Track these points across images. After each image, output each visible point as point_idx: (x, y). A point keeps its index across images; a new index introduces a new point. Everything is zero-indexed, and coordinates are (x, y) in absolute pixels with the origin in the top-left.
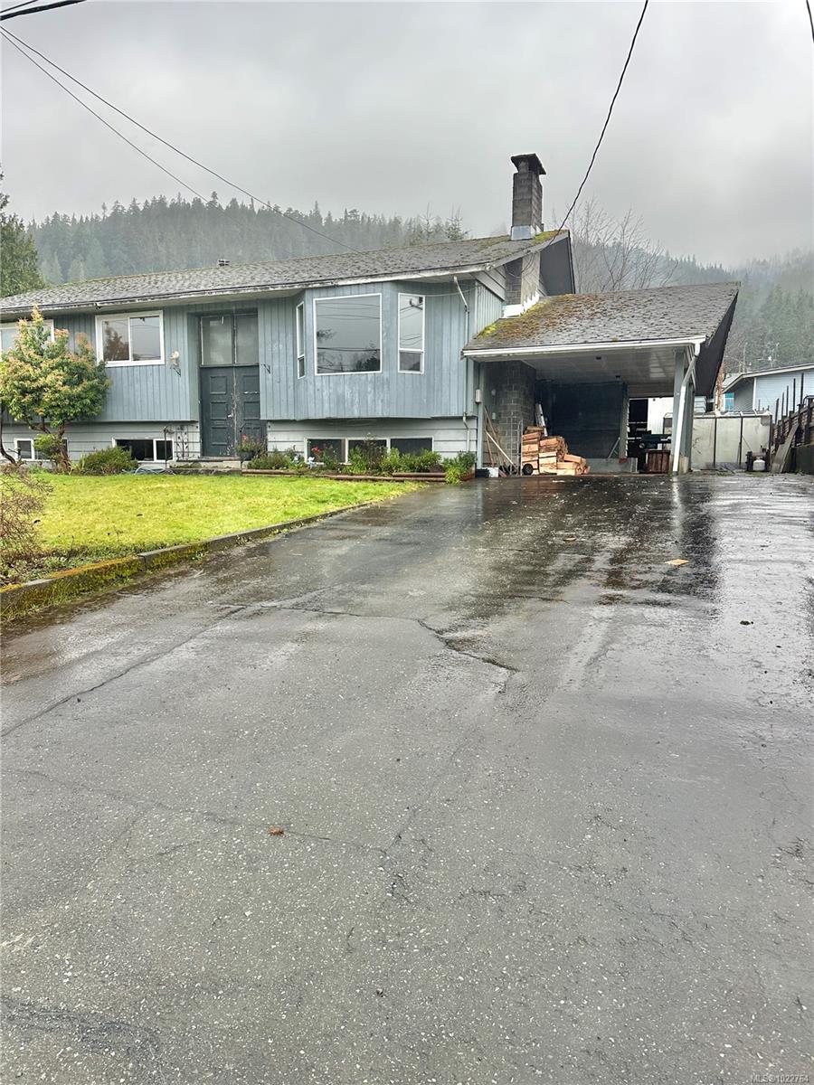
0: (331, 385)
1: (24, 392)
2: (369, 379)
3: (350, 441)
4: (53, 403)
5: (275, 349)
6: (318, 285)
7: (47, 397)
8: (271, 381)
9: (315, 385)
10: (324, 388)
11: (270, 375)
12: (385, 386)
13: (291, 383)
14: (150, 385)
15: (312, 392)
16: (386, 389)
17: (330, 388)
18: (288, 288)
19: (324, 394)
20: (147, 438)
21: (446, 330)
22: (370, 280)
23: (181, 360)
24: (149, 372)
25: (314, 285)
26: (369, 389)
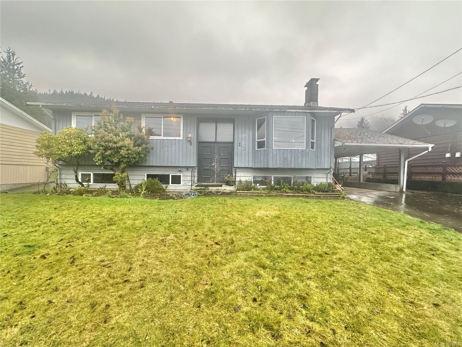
0: (281, 153)
1: (106, 149)
2: (299, 152)
3: (274, 177)
4: (126, 156)
7: (123, 152)
8: (240, 151)
9: (273, 153)
10: (277, 155)
11: (240, 148)
12: (307, 155)
13: (251, 151)
14: (173, 149)
15: (271, 156)
17: (280, 154)
18: (263, 110)
19: (277, 157)
20: (167, 174)
23: (193, 138)
24: (173, 143)
25: (276, 110)
26: (299, 156)
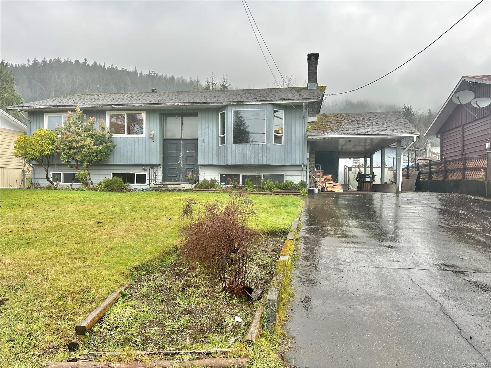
1: (70, 148)
2: (260, 147)
4: (87, 154)
5: (207, 131)
6: (235, 104)
7: (84, 151)
8: (204, 147)
9: (231, 149)
10: (236, 150)
11: (203, 144)
12: (268, 150)
13: (215, 148)
14: (136, 146)
15: (230, 153)
16: (268, 152)
17: (239, 150)
18: (220, 104)
19: (236, 153)
20: (131, 172)
21: (293, 127)
22: (261, 103)
23: (155, 135)
24: (136, 141)
25: (234, 104)
26: (260, 151)
